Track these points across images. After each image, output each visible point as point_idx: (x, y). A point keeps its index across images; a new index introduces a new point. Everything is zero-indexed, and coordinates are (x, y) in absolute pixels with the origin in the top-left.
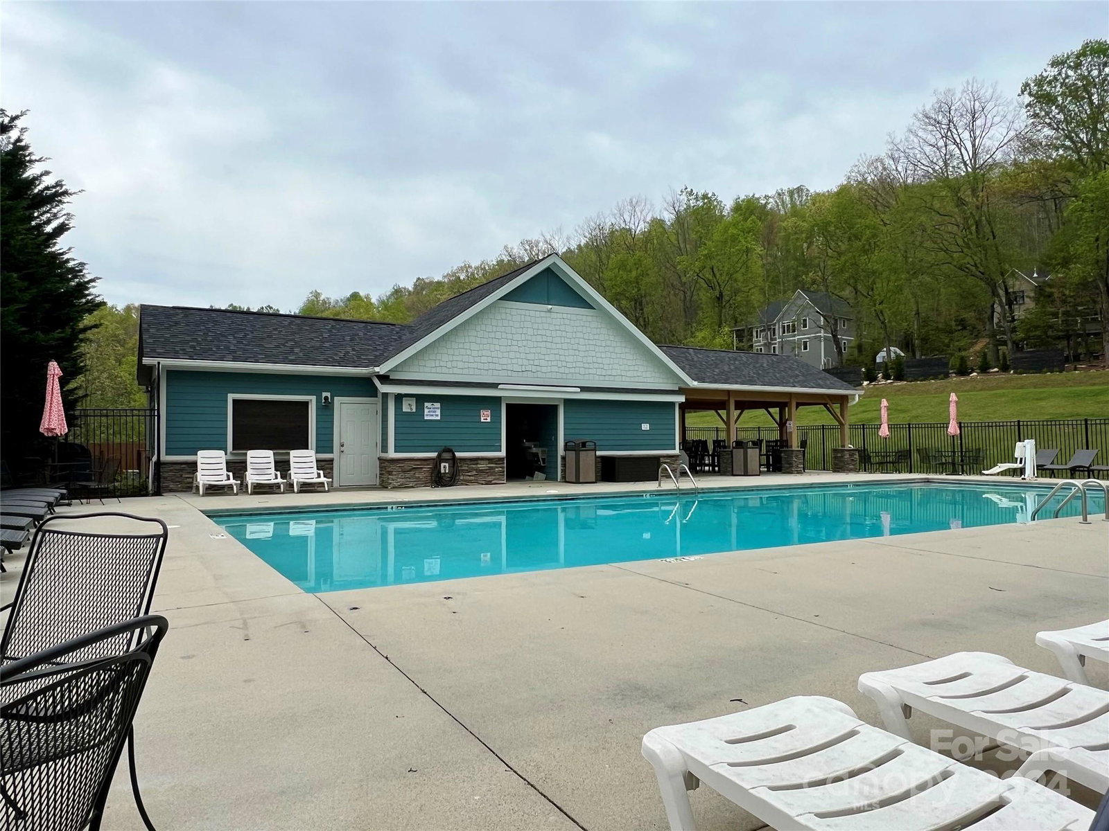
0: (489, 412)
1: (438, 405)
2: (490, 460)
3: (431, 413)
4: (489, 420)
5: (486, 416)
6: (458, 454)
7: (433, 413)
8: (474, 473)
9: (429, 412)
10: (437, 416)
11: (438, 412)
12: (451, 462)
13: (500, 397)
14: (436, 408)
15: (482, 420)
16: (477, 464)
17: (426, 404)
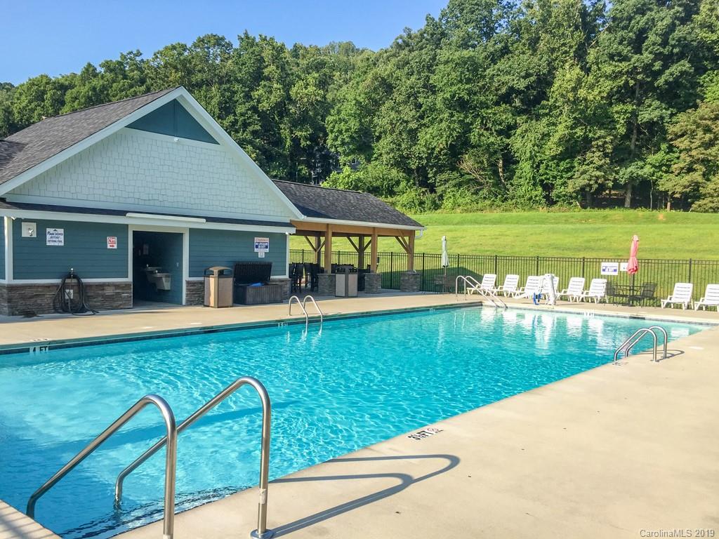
0: (115, 239)
1: (61, 231)
2: (117, 286)
3: (54, 239)
4: (115, 247)
5: (112, 243)
6: (84, 280)
7: (55, 238)
8: (100, 299)
9: (51, 237)
10: (61, 241)
11: (62, 238)
12: (76, 288)
13: (127, 225)
14: (60, 234)
15: (109, 247)
16: (103, 290)
17: (48, 230)
